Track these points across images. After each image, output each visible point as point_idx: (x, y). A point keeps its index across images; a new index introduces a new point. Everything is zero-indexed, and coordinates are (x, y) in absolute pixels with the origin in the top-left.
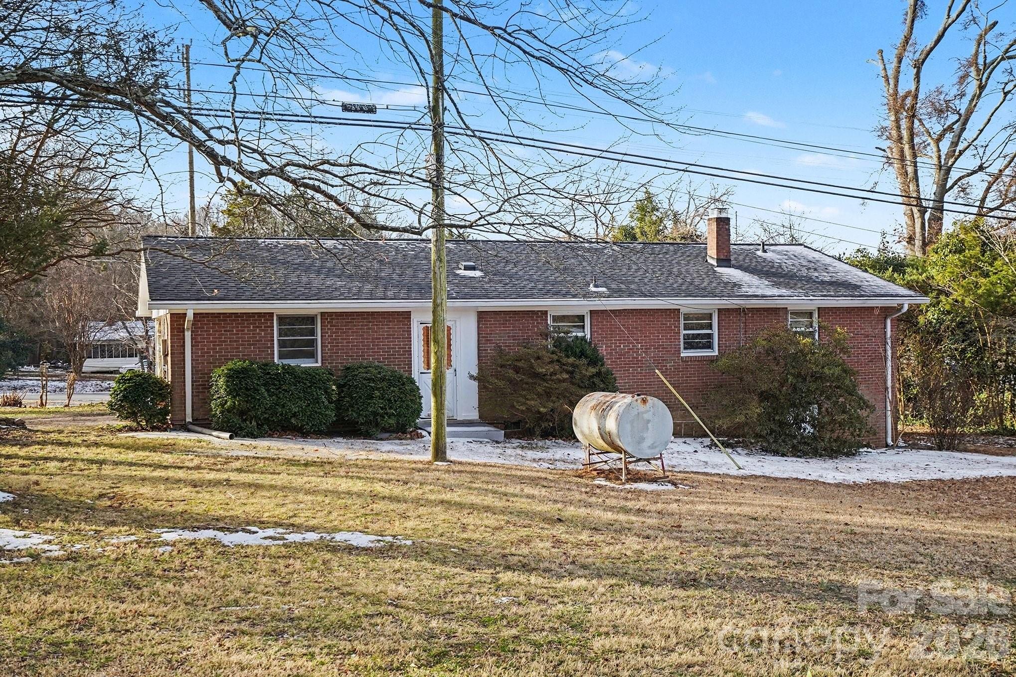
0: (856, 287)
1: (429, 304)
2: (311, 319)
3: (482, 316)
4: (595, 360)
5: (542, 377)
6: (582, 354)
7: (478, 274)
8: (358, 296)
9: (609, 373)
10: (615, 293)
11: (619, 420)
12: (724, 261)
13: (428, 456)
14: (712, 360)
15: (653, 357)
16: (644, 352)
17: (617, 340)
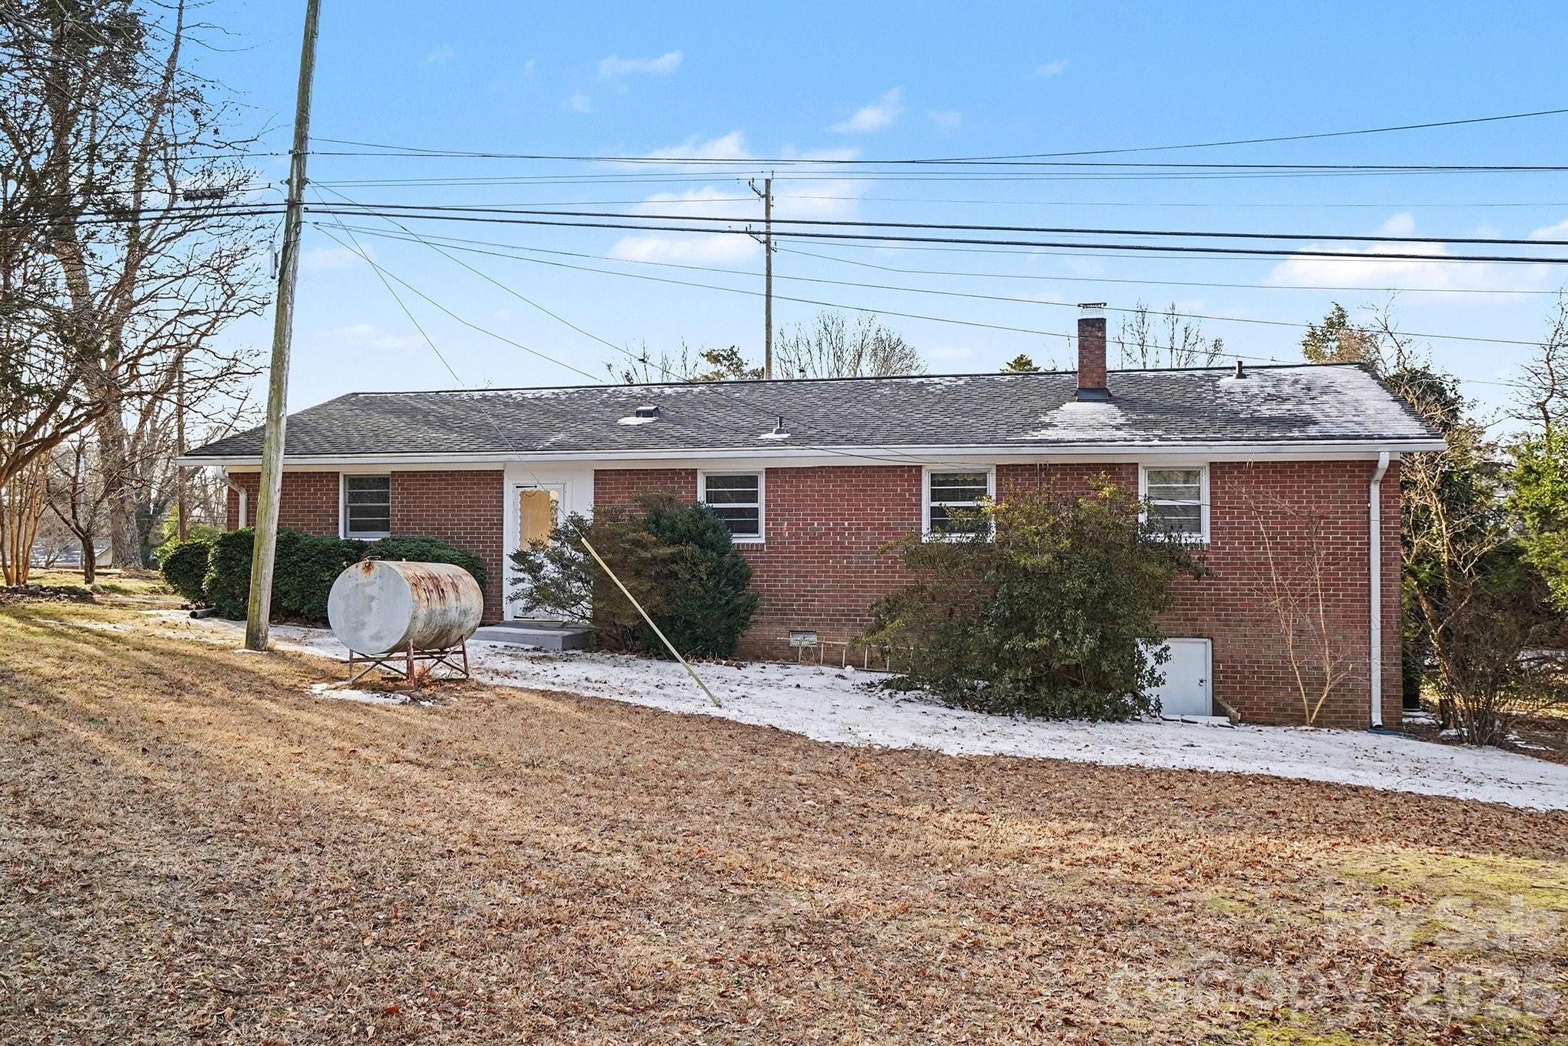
3: (599, 476)
12: (1092, 391)
15: (869, 543)
16: (853, 534)
17: (808, 515)
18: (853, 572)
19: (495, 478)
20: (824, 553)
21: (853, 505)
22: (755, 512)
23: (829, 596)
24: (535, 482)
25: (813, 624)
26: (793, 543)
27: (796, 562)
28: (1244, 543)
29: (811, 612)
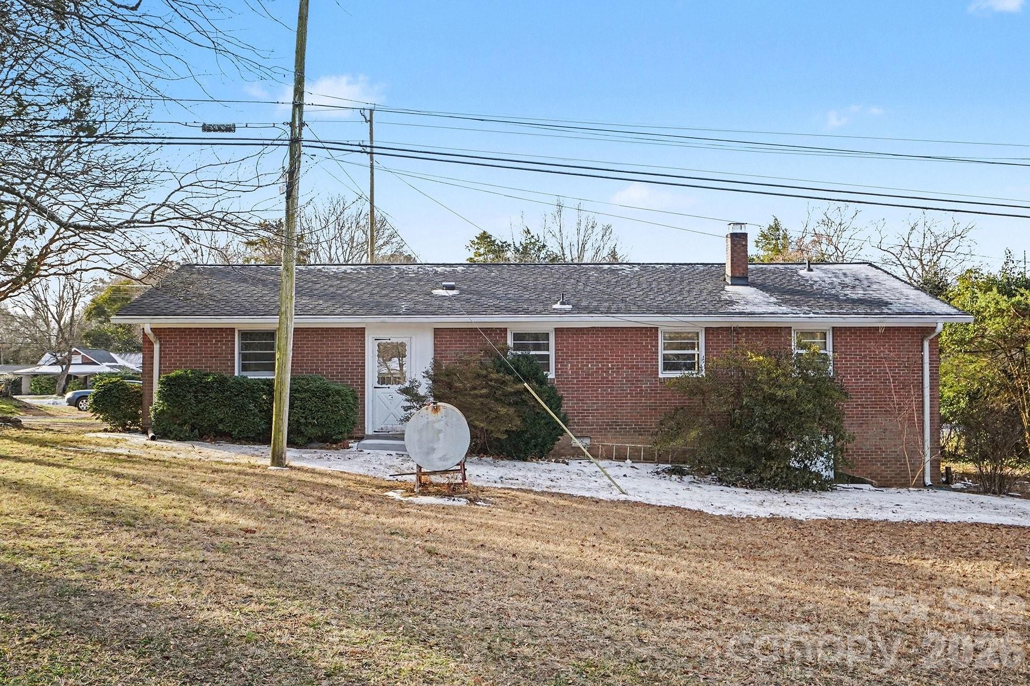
2: (271, 335)
3: (439, 333)
7: (454, 293)
12: (740, 279)
15: (625, 378)
16: (615, 372)
17: (585, 359)
18: (615, 397)
19: (360, 332)
20: (596, 384)
21: (614, 353)
22: (547, 357)
23: (599, 413)
24: (389, 336)
25: (588, 432)
26: (574, 378)
27: (576, 391)
28: (853, 377)
29: (587, 424)
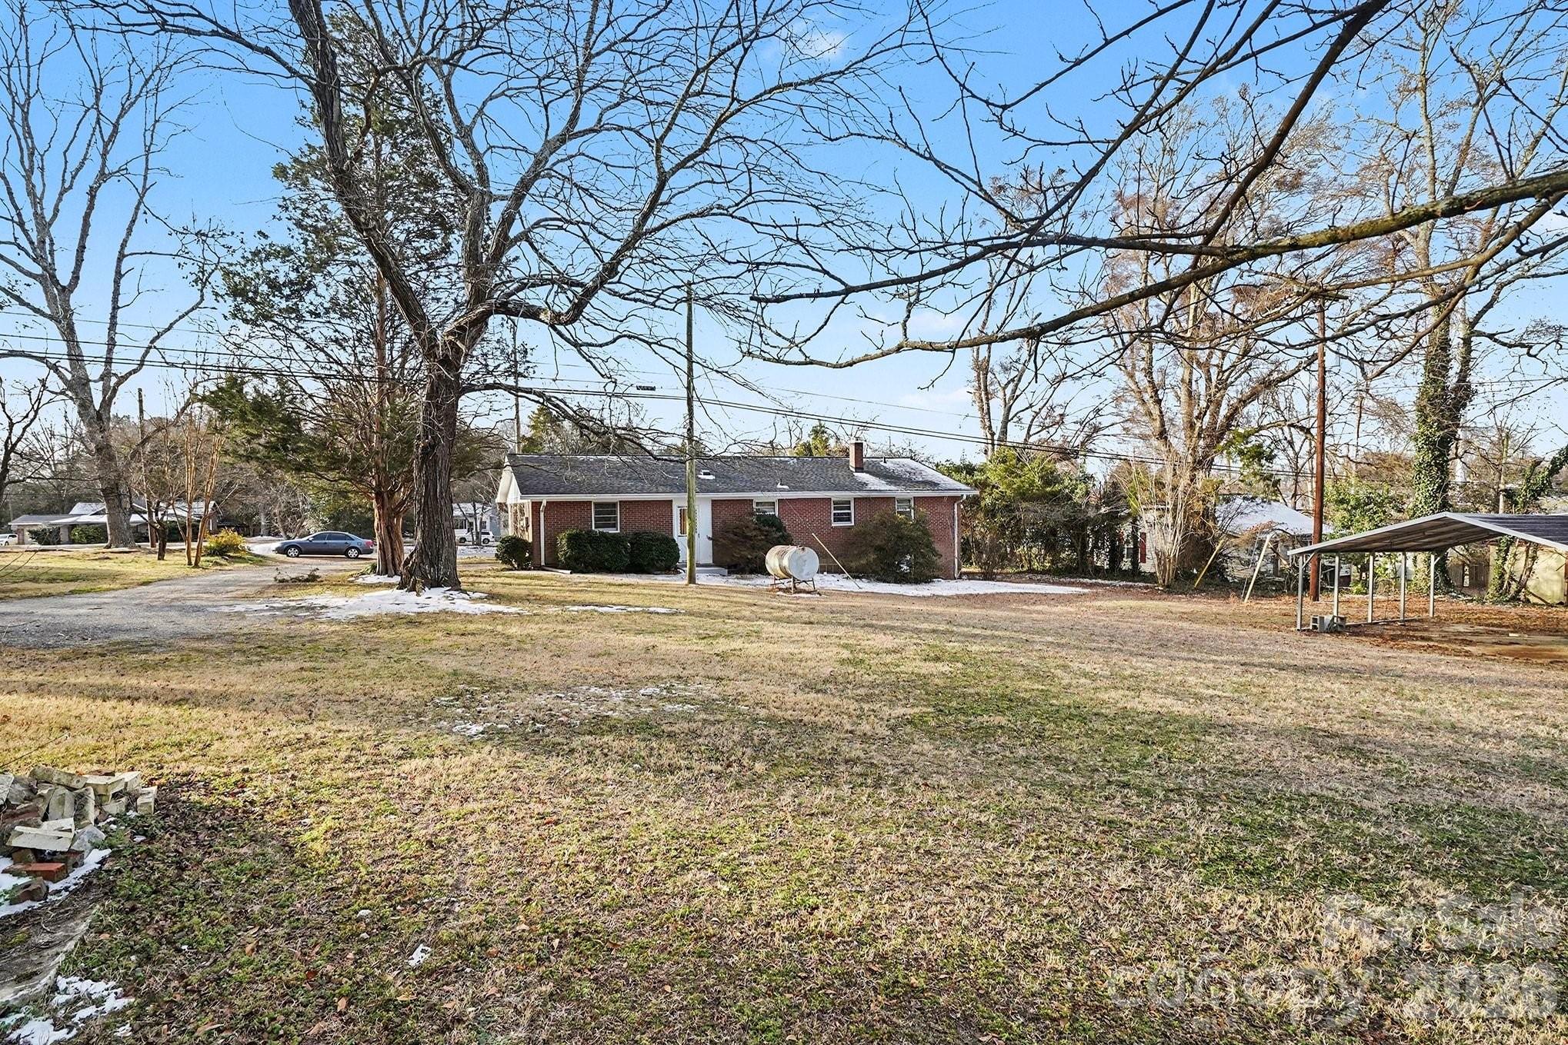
0: (936, 484)
1: (686, 496)
2: (614, 505)
3: (714, 503)
4: (780, 527)
5: (750, 538)
6: (772, 525)
7: (711, 477)
8: (642, 491)
9: (789, 535)
10: (793, 489)
11: (790, 560)
12: (859, 469)
13: (686, 582)
14: (849, 528)
15: (815, 527)
16: (810, 523)
17: (794, 517)
19: (669, 503)
20: (800, 531)
21: (809, 512)
